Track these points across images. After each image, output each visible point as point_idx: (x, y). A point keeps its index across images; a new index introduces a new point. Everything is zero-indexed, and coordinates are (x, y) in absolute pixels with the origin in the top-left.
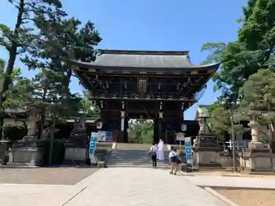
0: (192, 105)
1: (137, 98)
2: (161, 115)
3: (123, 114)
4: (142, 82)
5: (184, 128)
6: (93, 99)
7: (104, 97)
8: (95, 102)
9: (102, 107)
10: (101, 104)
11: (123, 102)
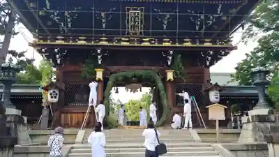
0: (226, 54)
1: (125, 44)
2: (170, 75)
3: (99, 74)
4: (135, 15)
6: (39, 45)
7: (63, 42)
8: (43, 50)
9: (59, 62)
10: (58, 56)
11: (99, 51)
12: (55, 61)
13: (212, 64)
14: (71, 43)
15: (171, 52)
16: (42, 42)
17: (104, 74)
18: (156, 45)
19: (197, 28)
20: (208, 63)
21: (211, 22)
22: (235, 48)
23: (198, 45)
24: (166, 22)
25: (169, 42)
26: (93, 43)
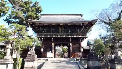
0: (85, 39)
1: (59, 37)
2: (71, 44)
3: (53, 44)
4: (62, 29)
5: (82, 50)
7: (44, 37)
8: (39, 39)
12: (42, 41)
13: (82, 41)
14: (46, 37)
15: (71, 38)
16: (39, 37)
17: (54, 44)
18: (67, 37)
22: (87, 37)
23: (78, 36)
25: (70, 36)
26: (51, 37)
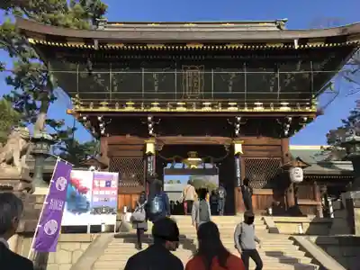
2: (238, 148)
3: (150, 148)
6: (80, 112)
7: (107, 109)
8: (85, 118)
9: (103, 132)
10: (101, 125)
11: (150, 118)
12: (98, 130)
13: (291, 133)
14: (117, 109)
15: (239, 119)
16: (83, 109)
17: (155, 146)
19: (271, 89)
20: (286, 132)
21: (288, 81)
23: (272, 109)
24: (231, 83)
25: (235, 106)
26: (143, 109)
